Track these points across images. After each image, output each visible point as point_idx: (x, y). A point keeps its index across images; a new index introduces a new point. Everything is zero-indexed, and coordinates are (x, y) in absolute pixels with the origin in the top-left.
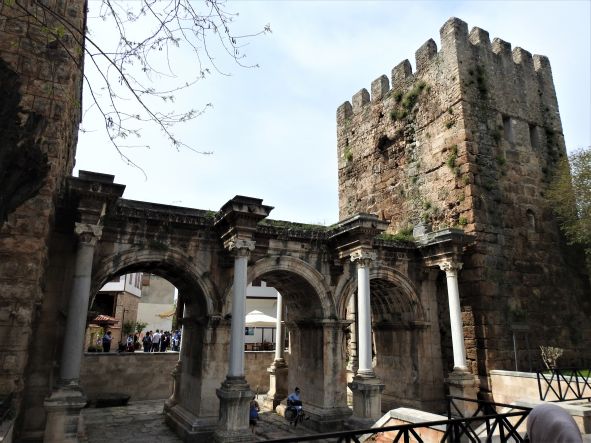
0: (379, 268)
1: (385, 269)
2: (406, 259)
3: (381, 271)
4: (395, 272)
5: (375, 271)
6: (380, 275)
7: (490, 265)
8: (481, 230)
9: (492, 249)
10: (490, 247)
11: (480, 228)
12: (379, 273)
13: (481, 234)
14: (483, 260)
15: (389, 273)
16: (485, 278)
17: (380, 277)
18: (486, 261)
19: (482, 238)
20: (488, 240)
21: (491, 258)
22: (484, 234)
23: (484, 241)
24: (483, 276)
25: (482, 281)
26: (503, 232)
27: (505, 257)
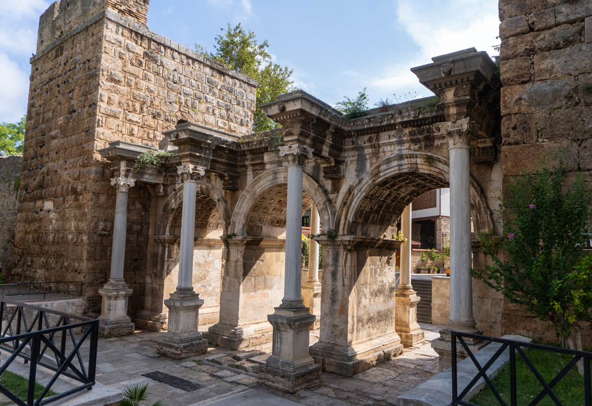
0: (401, 157)
6: (404, 167)
7: (539, 104)
8: (519, 30)
9: (554, 61)
10: (549, 60)
11: (517, 27)
12: (402, 165)
13: (519, 40)
14: (516, 97)
15: (419, 161)
16: (519, 138)
17: (404, 171)
18: (525, 96)
19: (521, 48)
20: (543, 44)
21: (545, 87)
22: (529, 37)
23: (530, 52)
24: (512, 133)
25: (510, 144)
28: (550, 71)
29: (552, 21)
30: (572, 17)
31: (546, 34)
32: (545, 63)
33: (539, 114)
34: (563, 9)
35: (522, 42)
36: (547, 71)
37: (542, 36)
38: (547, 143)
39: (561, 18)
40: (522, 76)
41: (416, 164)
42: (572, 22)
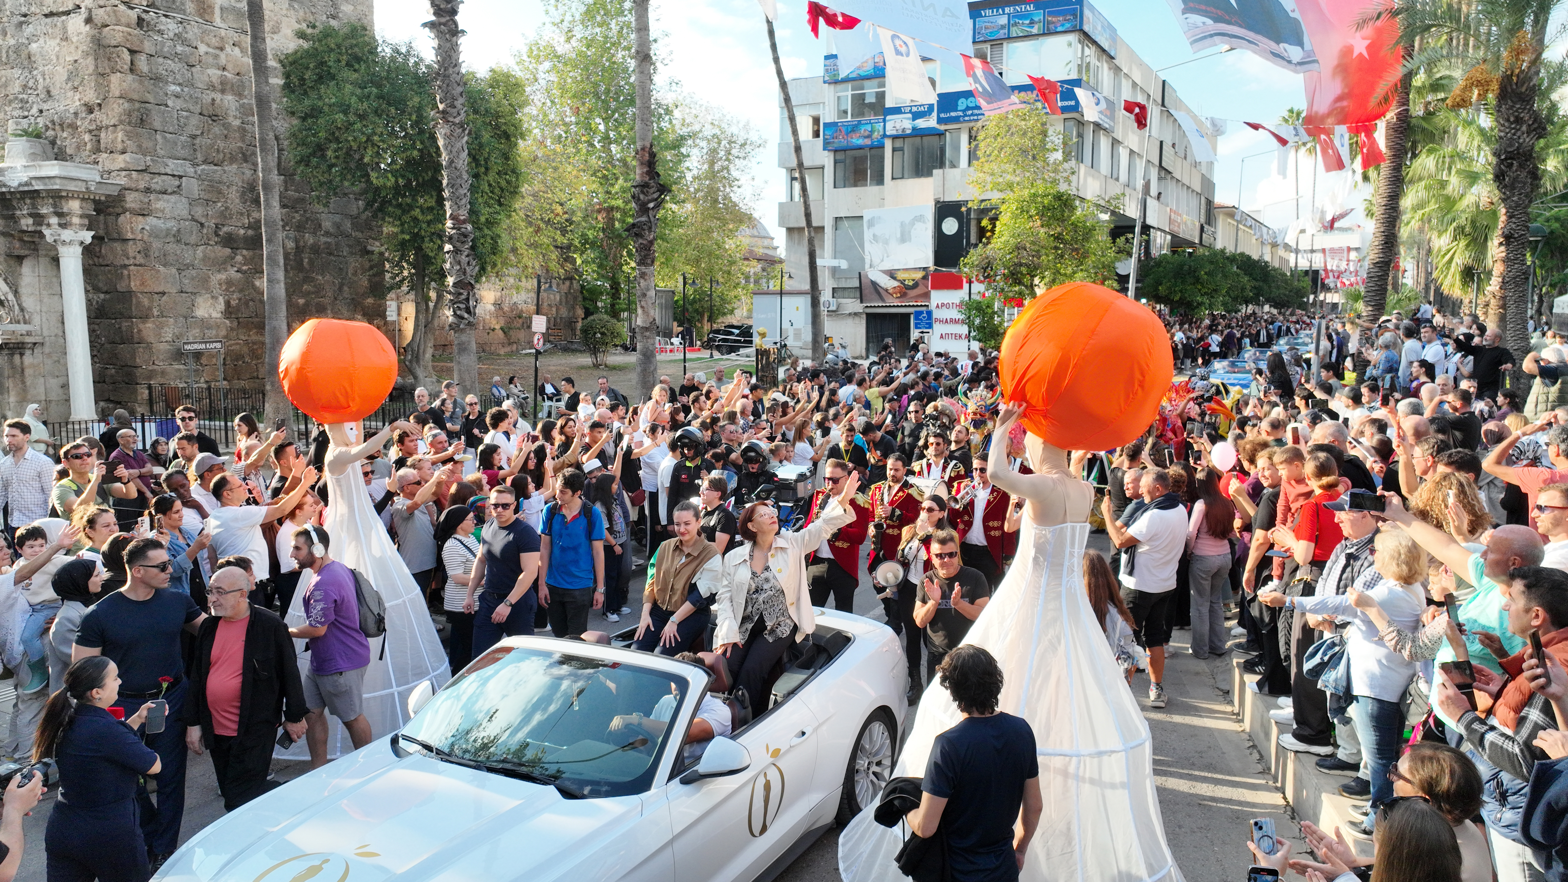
7: (157, 236)
9: (165, 205)
11: (139, 165)
14: (140, 227)
16: (142, 261)
18: (147, 228)
19: (142, 185)
20: (158, 188)
21: (160, 223)
22: (147, 177)
23: (148, 190)
24: (138, 256)
25: (135, 265)
26: (196, 172)
27: (197, 221)
28: (163, 211)
29: (163, 170)
30: (176, 172)
31: (159, 179)
32: (160, 204)
33: (156, 245)
34: (170, 163)
37: (156, 180)
38: (162, 268)
39: (169, 170)
40: (144, 209)
42: (173, 176)
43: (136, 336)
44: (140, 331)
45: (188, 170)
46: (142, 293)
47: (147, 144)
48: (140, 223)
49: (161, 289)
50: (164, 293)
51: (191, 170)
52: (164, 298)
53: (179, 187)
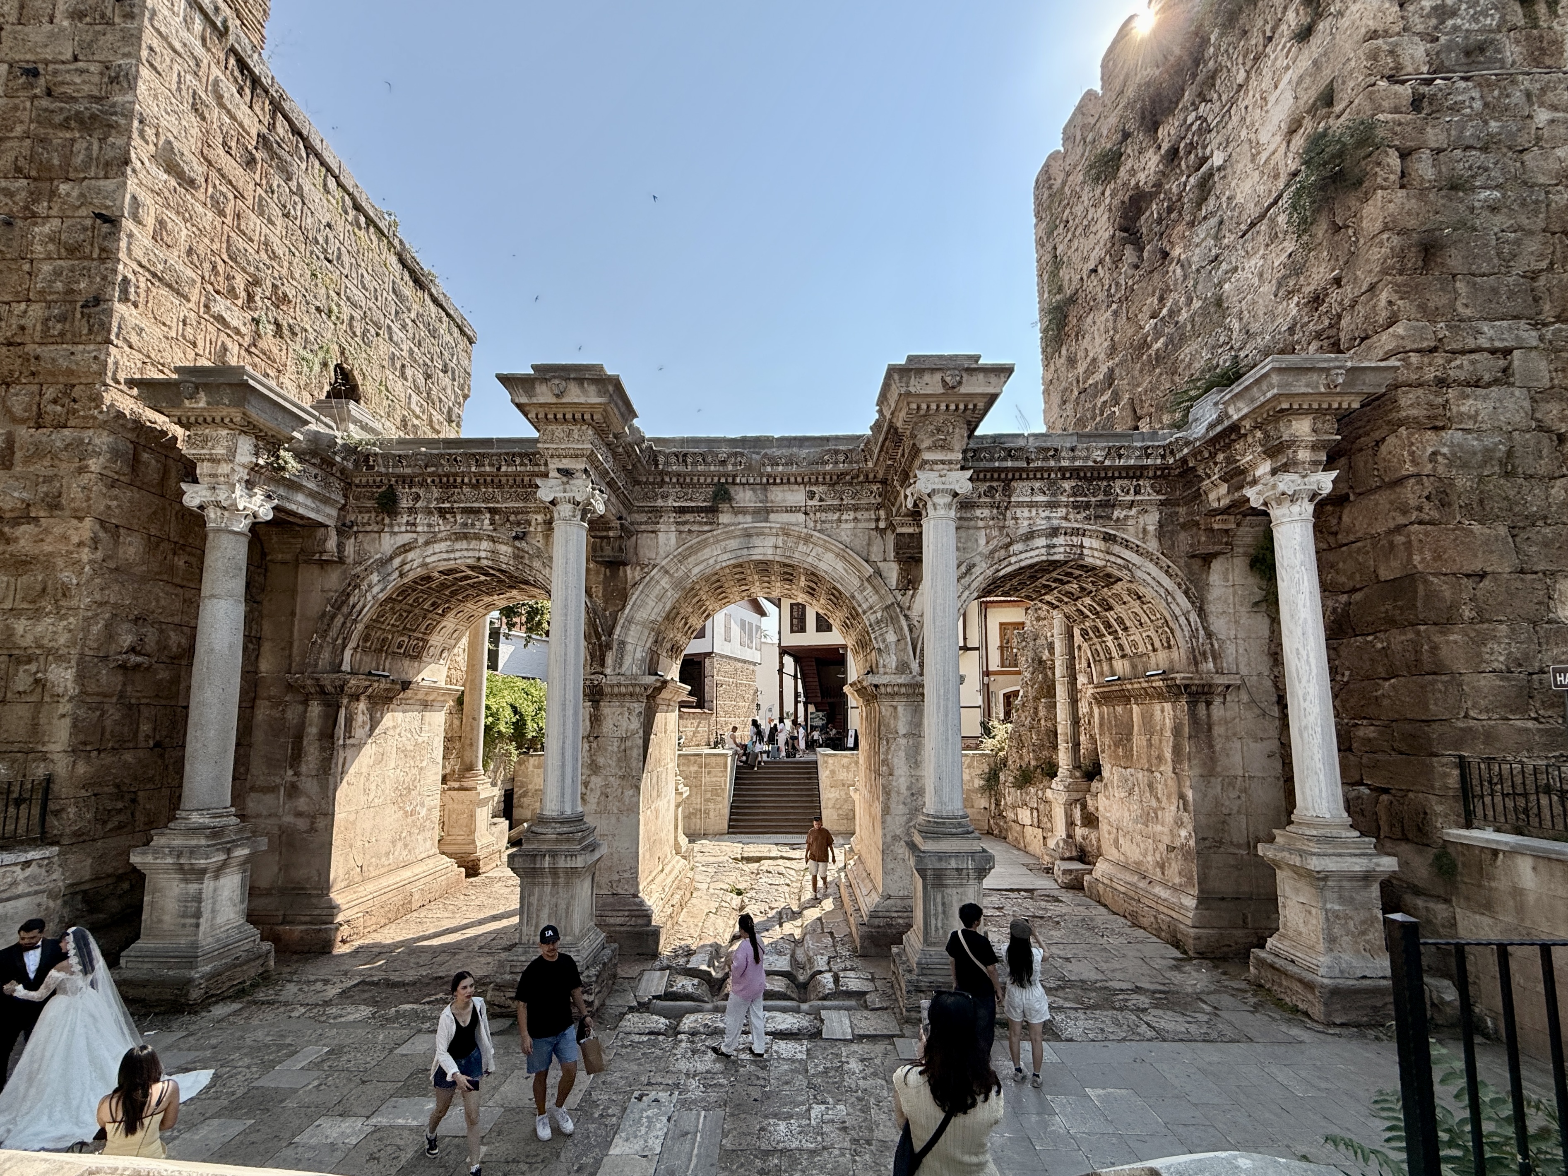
0: (1054, 532)
1: (1075, 532)
2: (1148, 495)
3: (1060, 540)
4: (1108, 538)
5: (1041, 542)
6: (1056, 550)
7: (1465, 465)
8: (1425, 344)
9: (1479, 406)
10: (1471, 402)
11: (1423, 339)
12: (1054, 546)
13: (1426, 360)
14: (1430, 450)
15: (1087, 542)
16: (1435, 515)
17: (1056, 557)
18: (1445, 450)
19: (1430, 374)
20: (1462, 376)
21: (1469, 441)
22: (1439, 359)
23: (1442, 383)
24: (1427, 507)
26: (1541, 339)
27: (1549, 431)
28: (1474, 418)
29: (1471, 343)
30: (1498, 344)
31: (1464, 360)
32: (1469, 403)
33: (1463, 482)
34: (1486, 329)
35: (1430, 365)
36: (1470, 417)
37: (1458, 362)
38: (1476, 527)
39: (1483, 342)
40: (1435, 418)
41: (1082, 546)
42: (1493, 351)
43: (1426, 657)
44: (1434, 648)
45: (1525, 335)
46: (1434, 575)
47: (1437, 300)
48: (1429, 442)
49: (1477, 566)
50: (1482, 576)
51: (1531, 337)
52: (1486, 582)
53: (1505, 371)
